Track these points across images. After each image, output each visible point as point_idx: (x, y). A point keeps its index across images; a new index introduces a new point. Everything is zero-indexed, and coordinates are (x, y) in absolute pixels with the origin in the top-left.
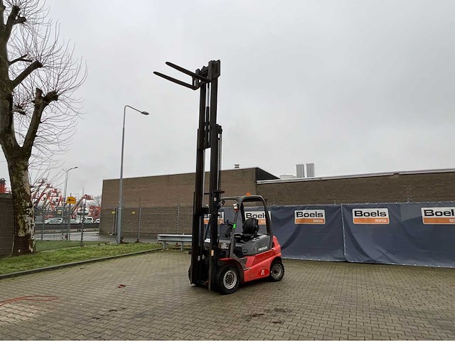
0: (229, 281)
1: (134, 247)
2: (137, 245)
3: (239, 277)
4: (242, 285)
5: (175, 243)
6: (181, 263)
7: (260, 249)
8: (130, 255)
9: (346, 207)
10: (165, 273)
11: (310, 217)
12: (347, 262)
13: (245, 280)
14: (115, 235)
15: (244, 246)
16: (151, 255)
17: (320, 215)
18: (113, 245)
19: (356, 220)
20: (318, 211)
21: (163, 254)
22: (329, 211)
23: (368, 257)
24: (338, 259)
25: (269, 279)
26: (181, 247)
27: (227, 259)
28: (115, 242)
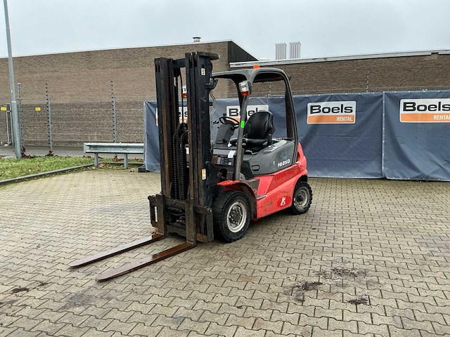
0: (235, 220)
1: (46, 164)
2: (51, 160)
3: (249, 211)
4: (254, 223)
5: (113, 156)
6: (130, 186)
7: (280, 165)
8: (41, 176)
9: (390, 97)
10: (108, 205)
11: (331, 113)
12: (385, 179)
13: (259, 216)
14: (12, 145)
15: (255, 159)
16: (77, 175)
17: (349, 110)
18: (10, 160)
19: (405, 116)
20: (346, 104)
21: (96, 173)
22: (363, 104)
23: (418, 171)
24: (371, 174)
25: (291, 211)
26: (125, 162)
27: (231, 182)
28: (13, 156)
